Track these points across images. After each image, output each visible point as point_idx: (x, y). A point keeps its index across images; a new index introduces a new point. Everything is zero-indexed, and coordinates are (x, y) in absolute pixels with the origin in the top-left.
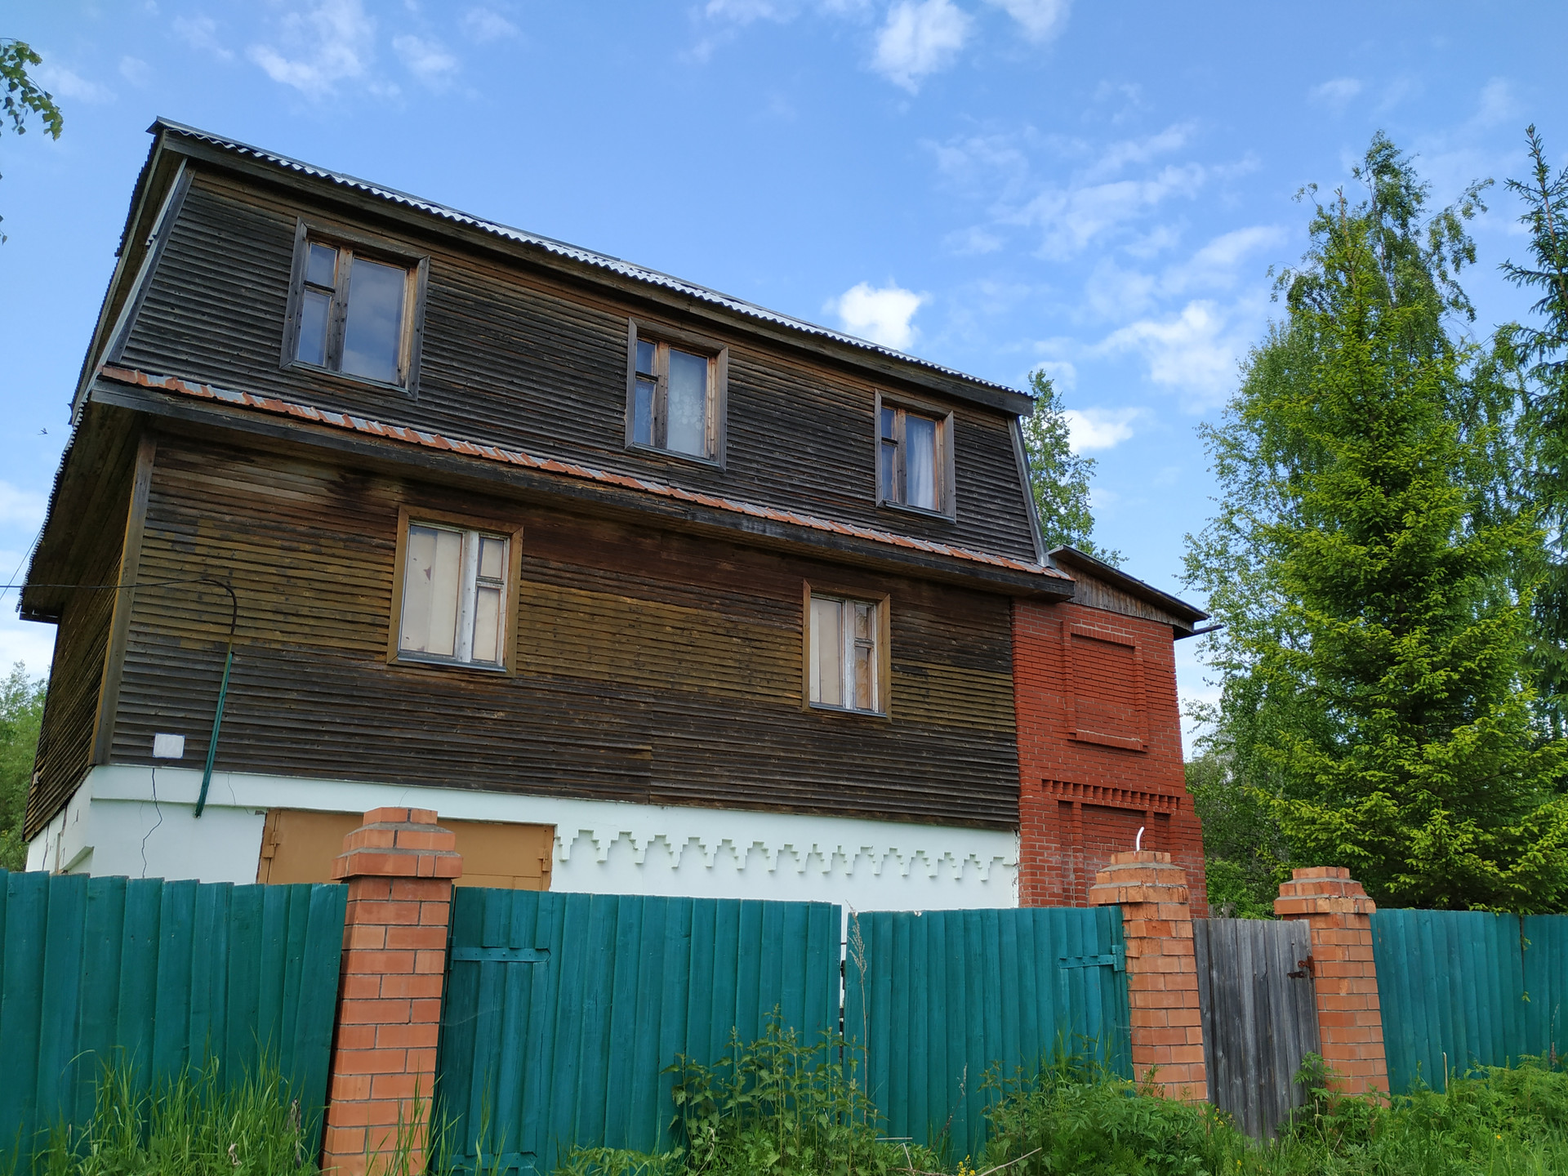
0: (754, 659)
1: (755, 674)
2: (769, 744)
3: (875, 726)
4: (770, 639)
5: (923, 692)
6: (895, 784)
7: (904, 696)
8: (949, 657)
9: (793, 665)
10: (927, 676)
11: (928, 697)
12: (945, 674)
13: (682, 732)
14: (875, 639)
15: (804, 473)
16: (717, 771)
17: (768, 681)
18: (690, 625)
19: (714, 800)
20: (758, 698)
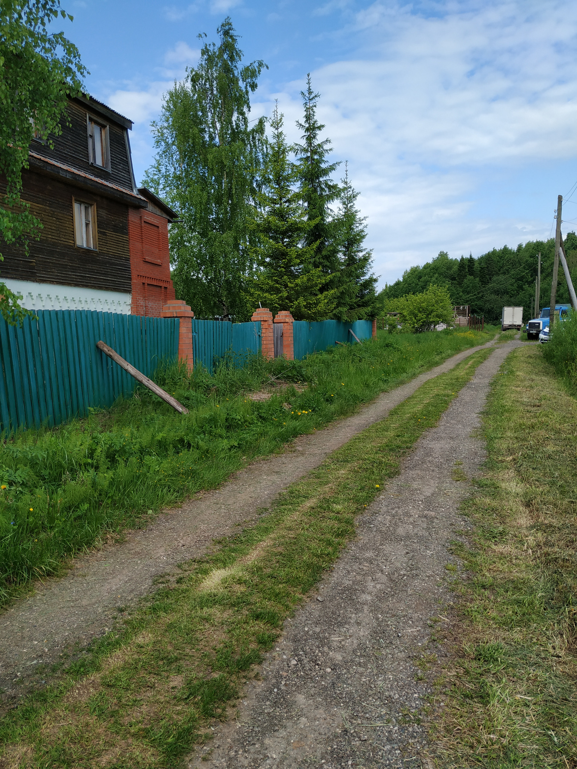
1: (61, 233)
2: (67, 261)
4: (64, 219)
5: (106, 242)
7: (101, 243)
8: (112, 228)
9: (71, 230)
10: (106, 235)
12: (111, 235)
13: (43, 255)
14: (90, 220)
17: (65, 235)
18: (41, 212)
19: (53, 281)
20: (62, 242)
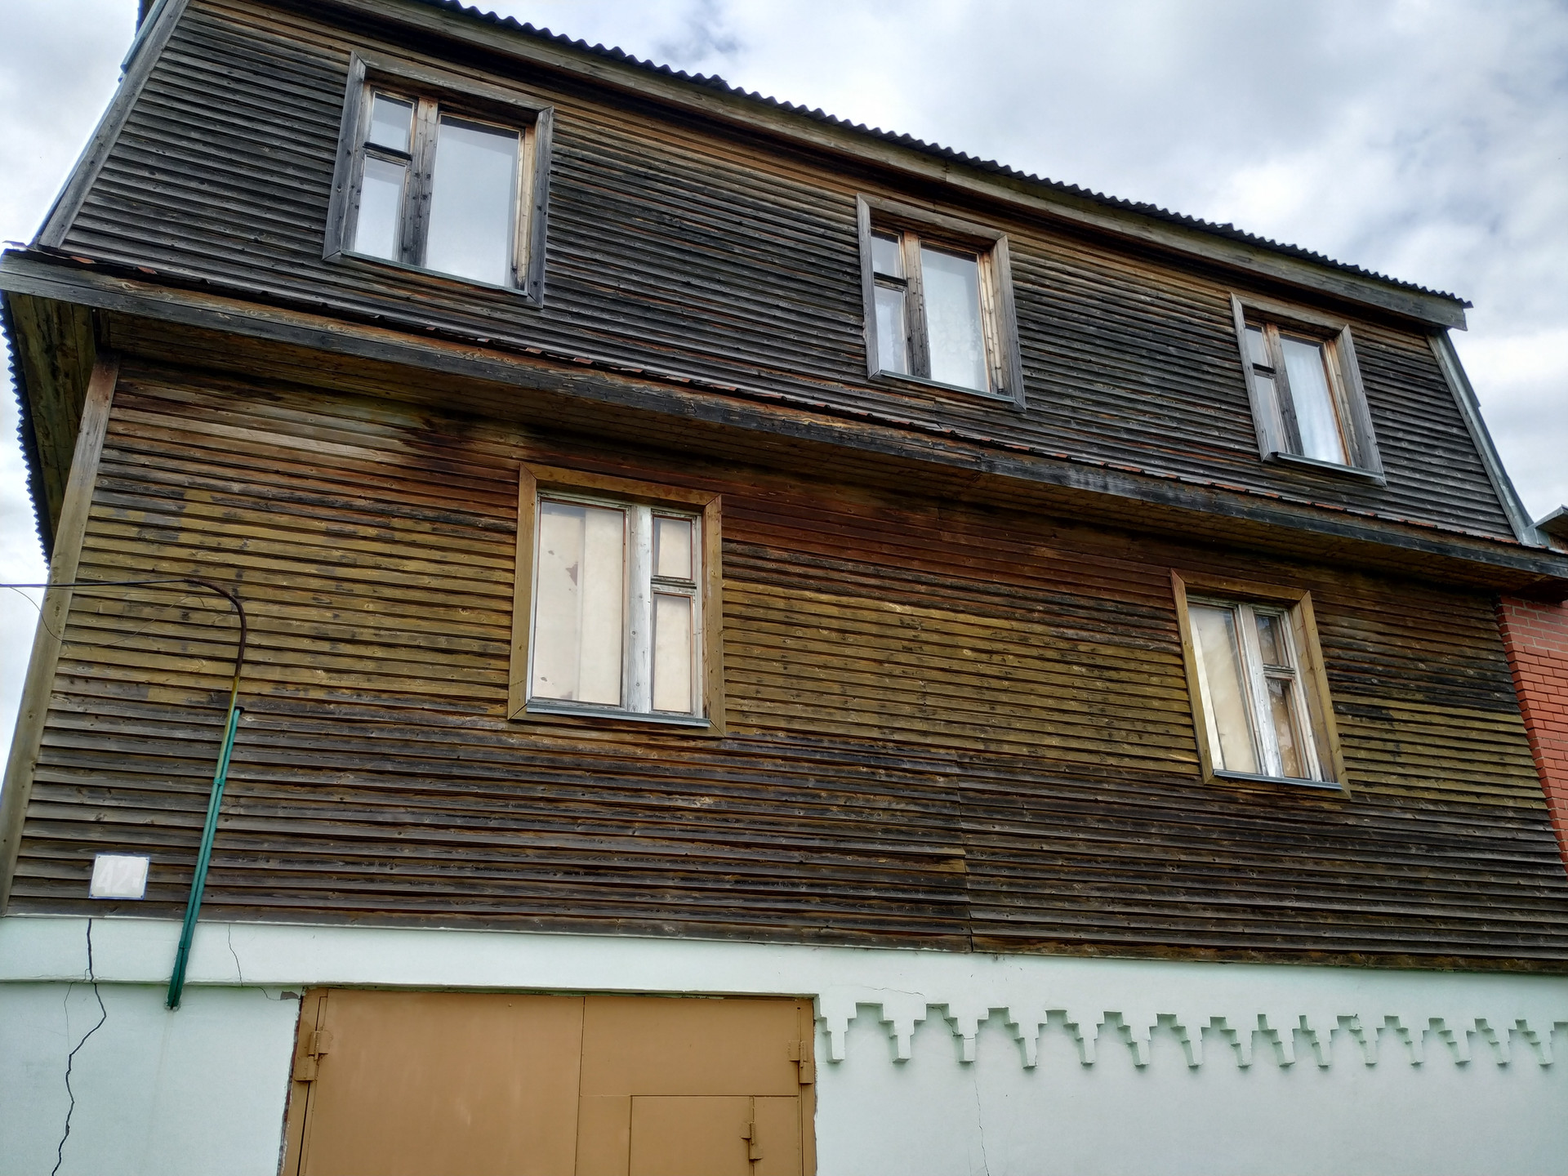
0: (1112, 698)
1: (1116, 724)
2: (1158, 842)
3: (1326, 806)
4: (1132, 665)
5: (1390, 746)
6: (1376, 903)
7: (1362, 754)
8: (1419, 690)
9: (1176, 707)
10: (1391, 720)
11: (1399, 754)
12: (1418, 718)
13: (1012, 823)
14: (1295, 664)
15: (1145, 413)
16: (1078, 889)
17: (1140, 733)
18: (1000, 646)
19: (1080, 942)
20: (1127, 762)
